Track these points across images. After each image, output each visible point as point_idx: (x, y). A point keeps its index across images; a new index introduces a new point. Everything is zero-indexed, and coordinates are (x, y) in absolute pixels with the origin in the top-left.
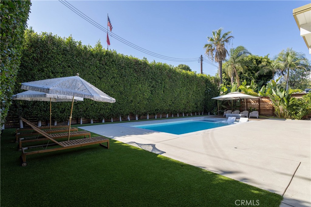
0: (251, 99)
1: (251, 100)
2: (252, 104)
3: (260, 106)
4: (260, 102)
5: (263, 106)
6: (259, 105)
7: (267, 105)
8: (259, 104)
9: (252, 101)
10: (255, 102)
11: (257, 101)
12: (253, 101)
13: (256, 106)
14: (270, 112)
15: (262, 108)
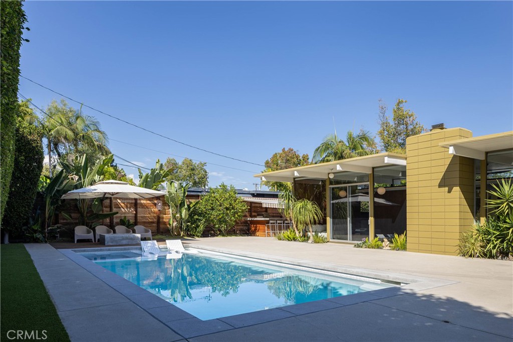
0: (120, 199)
1: (119, 201)
2: (123, 209)
3: (138, 215)
4: (138, 206)
5: (142, 215)
6: (136, 214)
7: (149, 213)
8: (136, 211)
9: (122, 205)
10: (129, 205)
11: (132, 203)
12: (124, 203)
13: (130, 215)
14: (153, 226)
15: (141, 218)
